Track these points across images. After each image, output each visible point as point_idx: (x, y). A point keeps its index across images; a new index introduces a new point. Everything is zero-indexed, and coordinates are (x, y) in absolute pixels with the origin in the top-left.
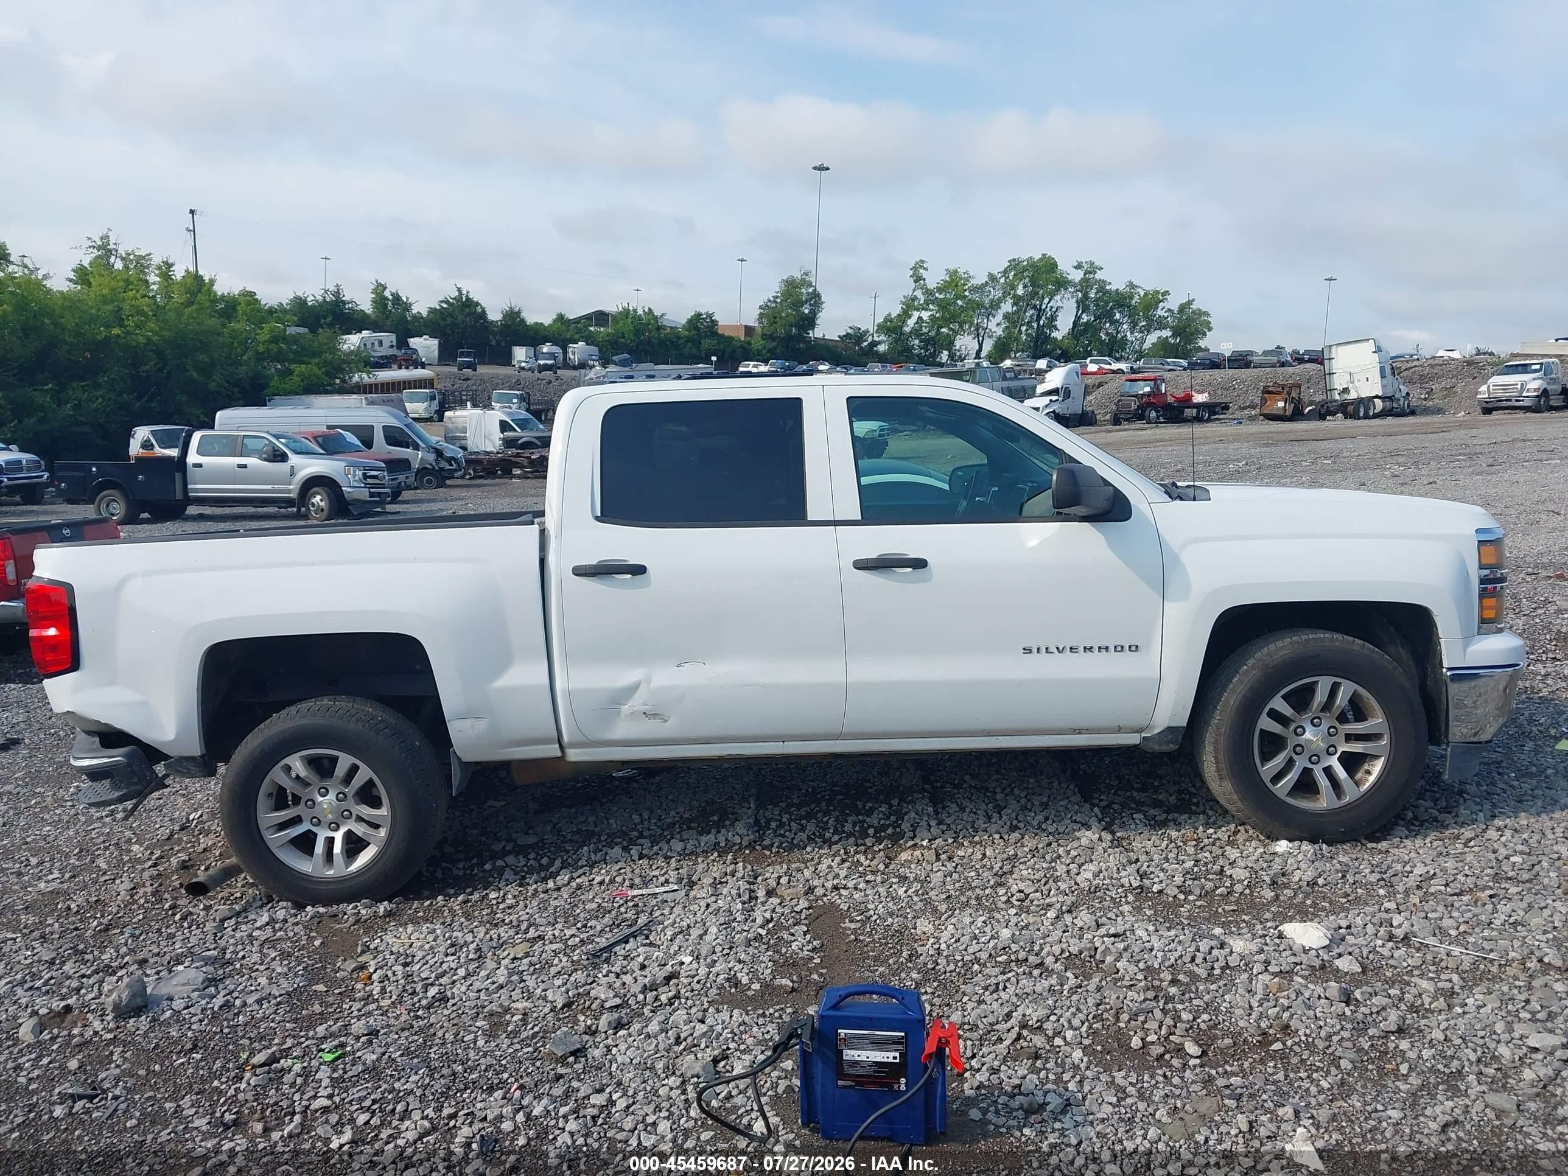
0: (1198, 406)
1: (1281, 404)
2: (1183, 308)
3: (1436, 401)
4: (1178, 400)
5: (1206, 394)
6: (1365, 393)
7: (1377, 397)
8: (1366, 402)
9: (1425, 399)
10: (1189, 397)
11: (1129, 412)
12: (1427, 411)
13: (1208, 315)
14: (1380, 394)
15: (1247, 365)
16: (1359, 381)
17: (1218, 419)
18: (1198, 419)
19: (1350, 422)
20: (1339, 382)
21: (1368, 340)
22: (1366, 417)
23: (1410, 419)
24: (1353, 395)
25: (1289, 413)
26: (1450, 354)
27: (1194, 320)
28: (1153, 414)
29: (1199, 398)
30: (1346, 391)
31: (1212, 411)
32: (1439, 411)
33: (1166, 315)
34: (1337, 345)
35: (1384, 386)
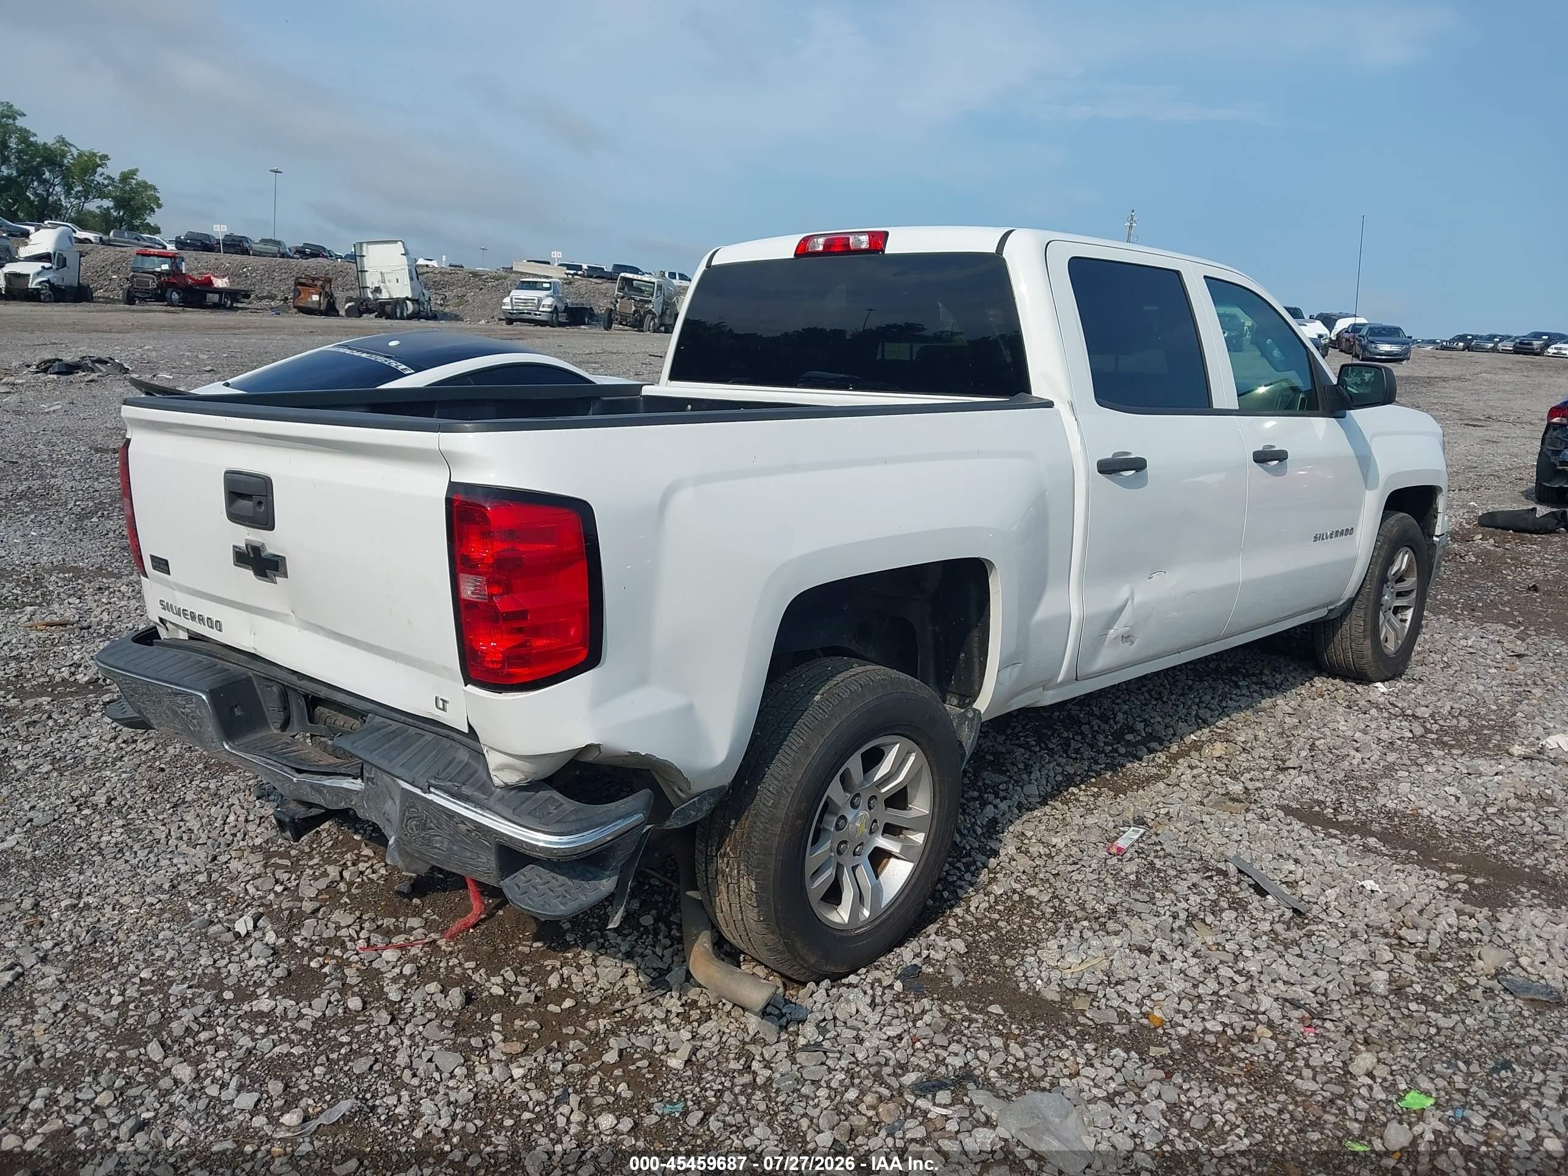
0: (220, 291)
1: (315, 298)
2: (126, 177)
3: (451, 308)
4: (198, 283)
5: (226, 280)
6: (396, 295)
7: (407, 298)
8: (401, 302)
9: (441, 305)
10: (209, 282)
11: (147, 291)
12: (446, 317)
13: (155, 189)
14: (410, 296)
15: (245, 252)
16: (389, 281)
17: (238, 309)
18: (217, 307)
19: (384, 322)
20: (371, 280)
21: (396, 242)
22: (402, 318)
23: (431, 323)
24: (385, 295)
25: (323, 307)
26: (429, 263)
27: (140, 193)
28: (175, 296)
29: (220, 283)
30: (378, 290)
31: (231, 299)
32: (457, 318)
33: (106, 182)
34: (369, 243)
35: (413, 289)
